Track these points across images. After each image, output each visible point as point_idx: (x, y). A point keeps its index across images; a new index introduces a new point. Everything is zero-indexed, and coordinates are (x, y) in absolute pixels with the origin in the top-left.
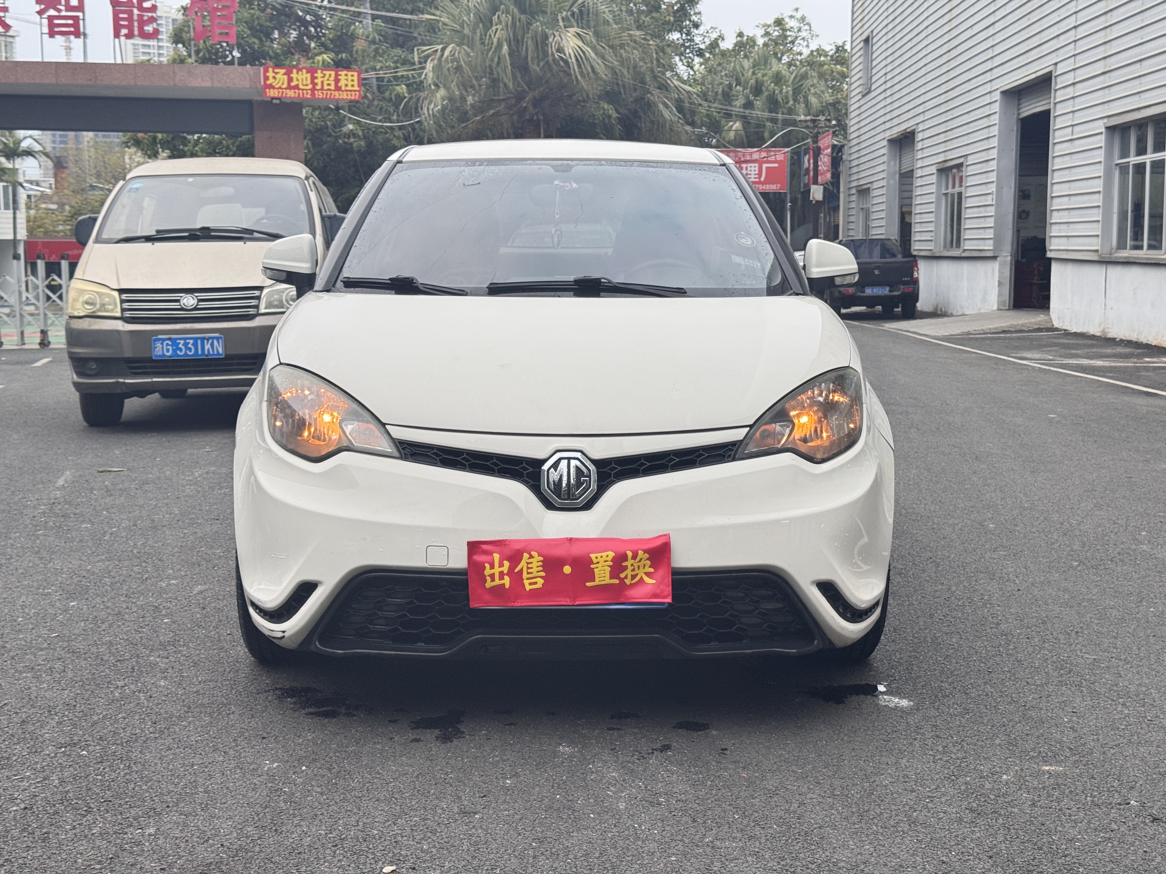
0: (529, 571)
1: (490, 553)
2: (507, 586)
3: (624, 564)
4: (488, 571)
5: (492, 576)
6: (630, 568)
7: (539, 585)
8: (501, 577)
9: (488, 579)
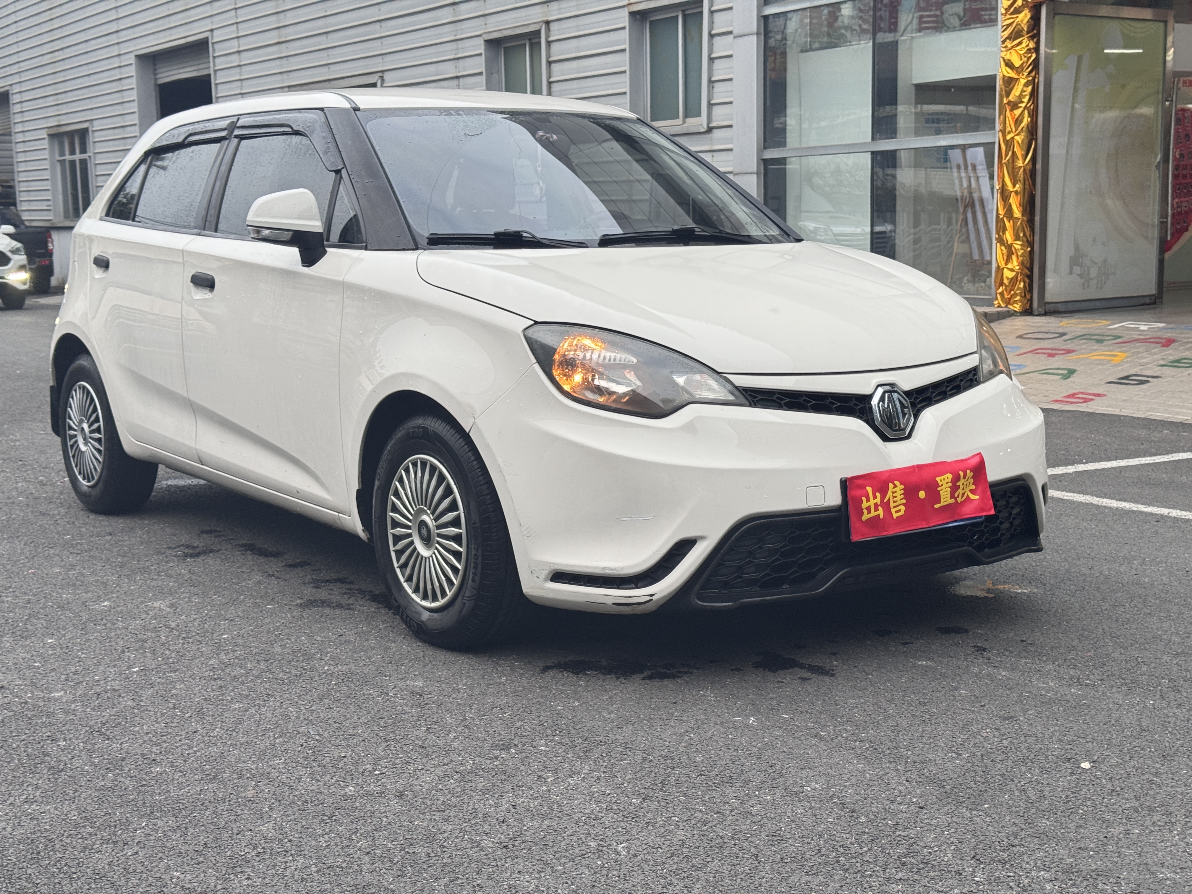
0: (895, 499)
1: (864, 487)
2: (881, 516)
3: (958, 484)
4: (865, 505)
5: (868, 509)
6: (962, 487)
7: (902, 513)
8: (876, 509)
9: (865, 511)
